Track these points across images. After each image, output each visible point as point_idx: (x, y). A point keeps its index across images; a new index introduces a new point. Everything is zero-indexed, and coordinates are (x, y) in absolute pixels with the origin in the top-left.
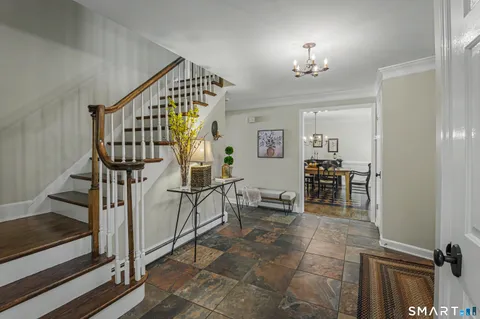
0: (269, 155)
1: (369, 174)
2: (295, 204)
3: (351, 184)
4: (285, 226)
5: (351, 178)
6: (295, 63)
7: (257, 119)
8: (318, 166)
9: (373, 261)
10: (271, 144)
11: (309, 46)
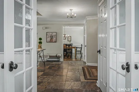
0: (51, 41)
1: (81, 48)
2: (61, 58)
3: (76, 51)
4: (59, 64)
5: (76, 49)
6: (68, 14)
7: (46, 28)
8: (66, 46)
9: (85, 68)
10: (52, 37)
11: (71, 10)
